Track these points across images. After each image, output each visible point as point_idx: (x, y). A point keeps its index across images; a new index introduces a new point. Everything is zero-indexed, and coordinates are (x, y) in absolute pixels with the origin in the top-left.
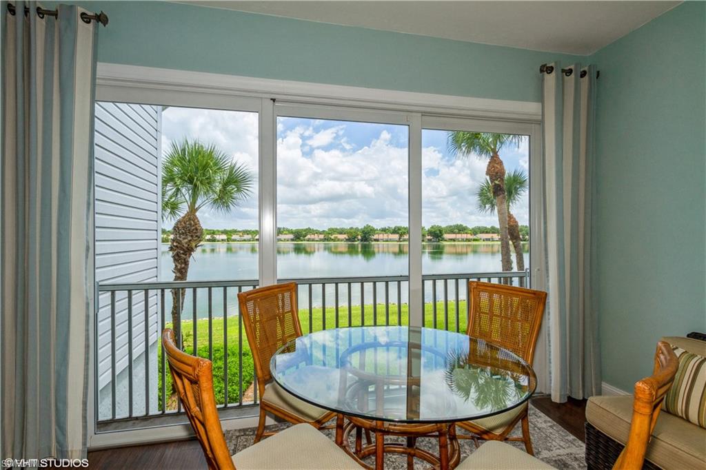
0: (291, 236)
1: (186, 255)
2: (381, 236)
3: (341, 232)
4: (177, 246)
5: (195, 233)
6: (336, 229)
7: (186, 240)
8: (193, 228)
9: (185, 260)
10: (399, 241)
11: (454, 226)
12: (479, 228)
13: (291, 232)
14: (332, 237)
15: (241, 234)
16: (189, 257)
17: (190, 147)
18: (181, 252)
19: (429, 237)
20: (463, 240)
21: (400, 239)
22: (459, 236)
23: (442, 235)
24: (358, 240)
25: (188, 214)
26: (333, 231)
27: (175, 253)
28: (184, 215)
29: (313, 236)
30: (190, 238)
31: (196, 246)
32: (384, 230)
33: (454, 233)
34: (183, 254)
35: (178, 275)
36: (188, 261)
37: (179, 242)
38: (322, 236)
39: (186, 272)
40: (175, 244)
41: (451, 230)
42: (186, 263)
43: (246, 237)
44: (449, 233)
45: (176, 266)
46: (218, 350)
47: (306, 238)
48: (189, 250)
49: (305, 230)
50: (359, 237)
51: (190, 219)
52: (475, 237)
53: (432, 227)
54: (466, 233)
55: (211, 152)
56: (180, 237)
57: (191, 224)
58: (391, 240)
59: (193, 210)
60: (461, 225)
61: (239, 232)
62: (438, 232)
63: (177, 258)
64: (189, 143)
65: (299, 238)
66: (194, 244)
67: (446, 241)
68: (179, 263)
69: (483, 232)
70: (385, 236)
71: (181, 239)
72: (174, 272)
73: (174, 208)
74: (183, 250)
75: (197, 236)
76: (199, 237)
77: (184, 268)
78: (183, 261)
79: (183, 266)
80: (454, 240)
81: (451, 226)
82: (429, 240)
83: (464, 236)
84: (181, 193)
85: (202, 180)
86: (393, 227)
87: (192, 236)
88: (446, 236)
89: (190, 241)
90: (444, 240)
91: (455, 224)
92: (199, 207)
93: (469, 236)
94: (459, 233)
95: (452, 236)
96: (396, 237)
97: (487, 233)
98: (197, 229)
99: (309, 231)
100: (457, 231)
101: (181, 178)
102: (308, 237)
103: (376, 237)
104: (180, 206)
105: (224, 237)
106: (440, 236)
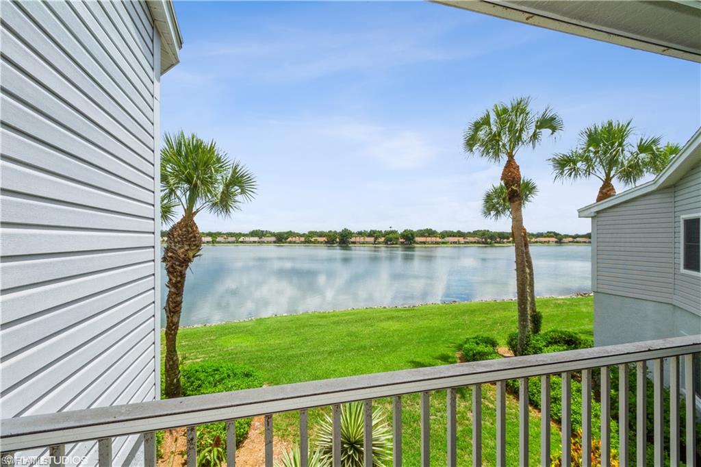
0: (274, 239)
1: (182, 266)
2: (358, 239)
3: (321, 234)
4: (171, 257)
5: (194, 241)
6: (316, 232)
7: (182, 250)
8: (191, 235)
9: (181, 272)
10: (375, 243)
11: (425, 230)
12: (446, 232)
13: (273, 235)
14: (313, 240)
15: (225, 236)
16: (186, 268)
17: (187, 141)
18: (177, 263)
19: (402, 240)
20: (432, 243)
21: (375, 241)
22: (429, 239)
23: (414, 238)
24: (337, 242)
25: (184, 219)
26: (312, 234)
27: (169, 264)
28: (179, 220)
29: (294, 238)
30: (187, 248)
31: (194, 256)
32: (360, 234)
33: (424, 236)
34: (179, 265)
35: (173, 290)
36: (185, 274)
37: (174, 252)
38: (303, 239)
39: (182, 286)
40: (170, 254)
41: (423, 233)
42: (182, 276)
43: (230, 239)
44: (419, 237)
45: (170, 280)
46: (217, 370)
47: (288, 240)
48: (186, 262)
49: (287, 233)
50: (338, 240)
51: (186, 226)
52: (443, 240)
53: (405, 231)
54: (436, 237)
55: (212, 148)
56: (175, 246)
57: (188, 231)
58: (367, 243)
59: (190, 214)
60: (431, 230)
61: (224, 234)
62: (410, 235)
63: (171, 270)
64: (186, 137)
65: (281, 241)
66: (191, 254)
67: (417, 243)
68: (174, 276)
69: (450, 236)
70: (362, 239)
71: (177, 248)
72: (168, 287)
73: (166, 212)
74: (179, 261)
75: (194, 245)
76: (198, 246)
77: (179, 282)
78: (179, 274)
79: (179, 279)
80: (424, 243)
81: (421, 230)
82: (402, 243)
83: (434, 239)
84: (175, 194)
85: (203, 178)
86: (369, 231)
87: (189, 245)
88: (418, 239)
89: (187, 250)
90: (415, 242)
91: (425, 228)
92: (198, 211)
93: (438, 240)
94: (429, 237)
95: (423, 239)
96: (372, 239)
97: (454, 236)
98: (195, 237)
99: (290, 234)
100: (427, 234)
101: (176, 176)
102: (290, 239)
103: (353, 239)
104: (173, 209)
105: (210, 239)
106: (412, 239)
